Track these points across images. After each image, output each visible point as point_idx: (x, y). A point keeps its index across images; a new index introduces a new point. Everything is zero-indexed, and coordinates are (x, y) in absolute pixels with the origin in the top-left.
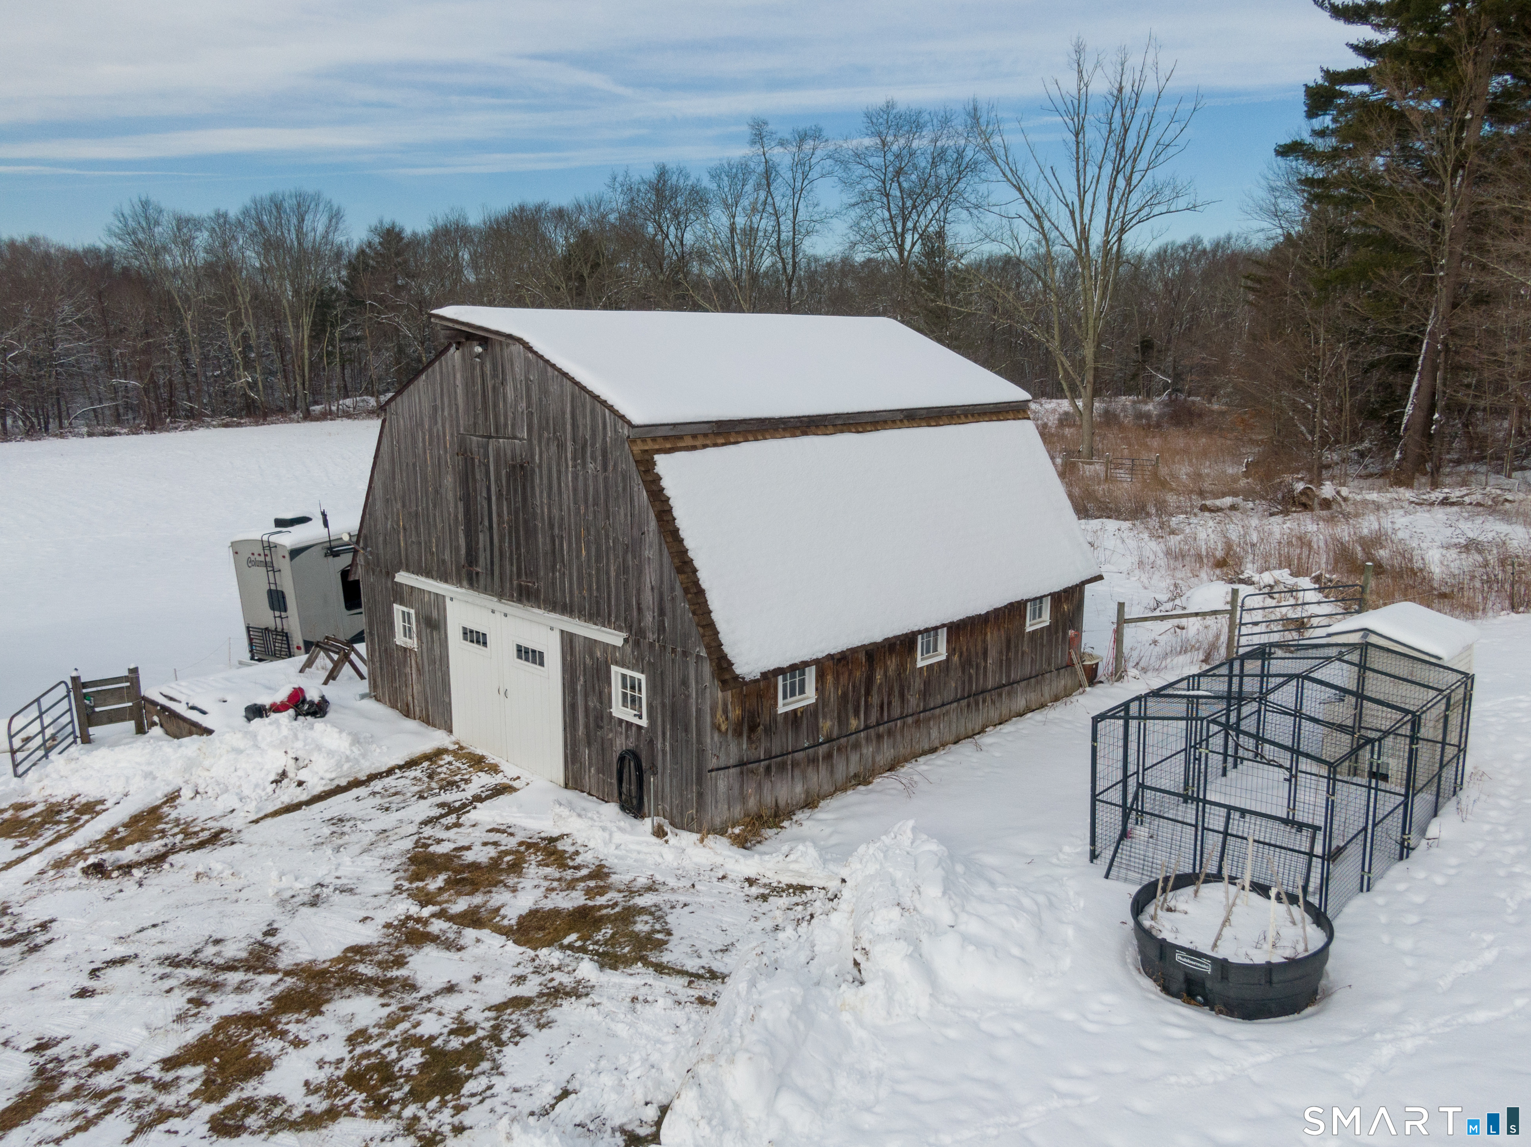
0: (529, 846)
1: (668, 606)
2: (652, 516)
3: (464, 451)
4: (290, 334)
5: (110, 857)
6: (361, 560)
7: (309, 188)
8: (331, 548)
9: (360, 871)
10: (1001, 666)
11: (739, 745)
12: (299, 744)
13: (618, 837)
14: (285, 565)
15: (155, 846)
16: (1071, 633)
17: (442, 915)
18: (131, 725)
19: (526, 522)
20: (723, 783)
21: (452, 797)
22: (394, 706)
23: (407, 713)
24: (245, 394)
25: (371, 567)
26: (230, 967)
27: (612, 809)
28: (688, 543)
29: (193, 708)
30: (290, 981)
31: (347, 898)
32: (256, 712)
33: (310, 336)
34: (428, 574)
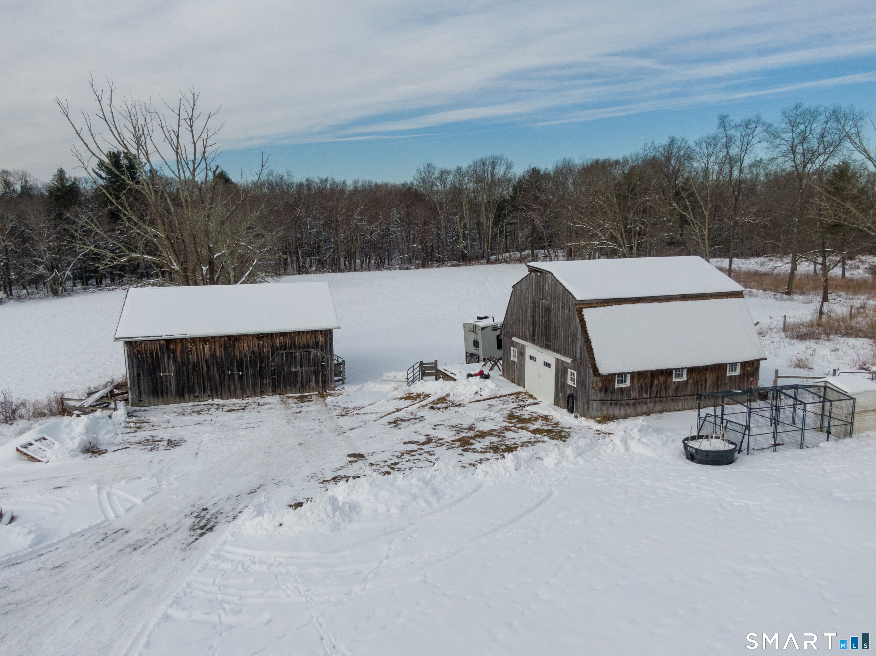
0: (540, 416)
1: (583, 352)
2: (580, 326)
3: (534, 303)
4: (484, 220)
5: (435, 406)
6: (503, 333)
7: (498, 154)
8: (494, 328)
9: (495, 416)
10: (714, 386)
11: (601, 395)
12: (482, 385)
13: (565, 417)
14: (479, 332)
15: (445, 405)
16: (752, 379)
17: (514, 426)
18: (434, 377)
19: (548, 325)
20: (595, 405)
21: (522, 403)
22: (509, 379)
23: (513, 382)
24: (462, 250)
25: (505, 335)
26: (465, 429)
27: (565, 410)
28: (590, 334)
29: (452, 373)
30: (477, 433)
31: (492, 421)
32: (469, 375)
33: (493, 224)
34: (521, 339)
